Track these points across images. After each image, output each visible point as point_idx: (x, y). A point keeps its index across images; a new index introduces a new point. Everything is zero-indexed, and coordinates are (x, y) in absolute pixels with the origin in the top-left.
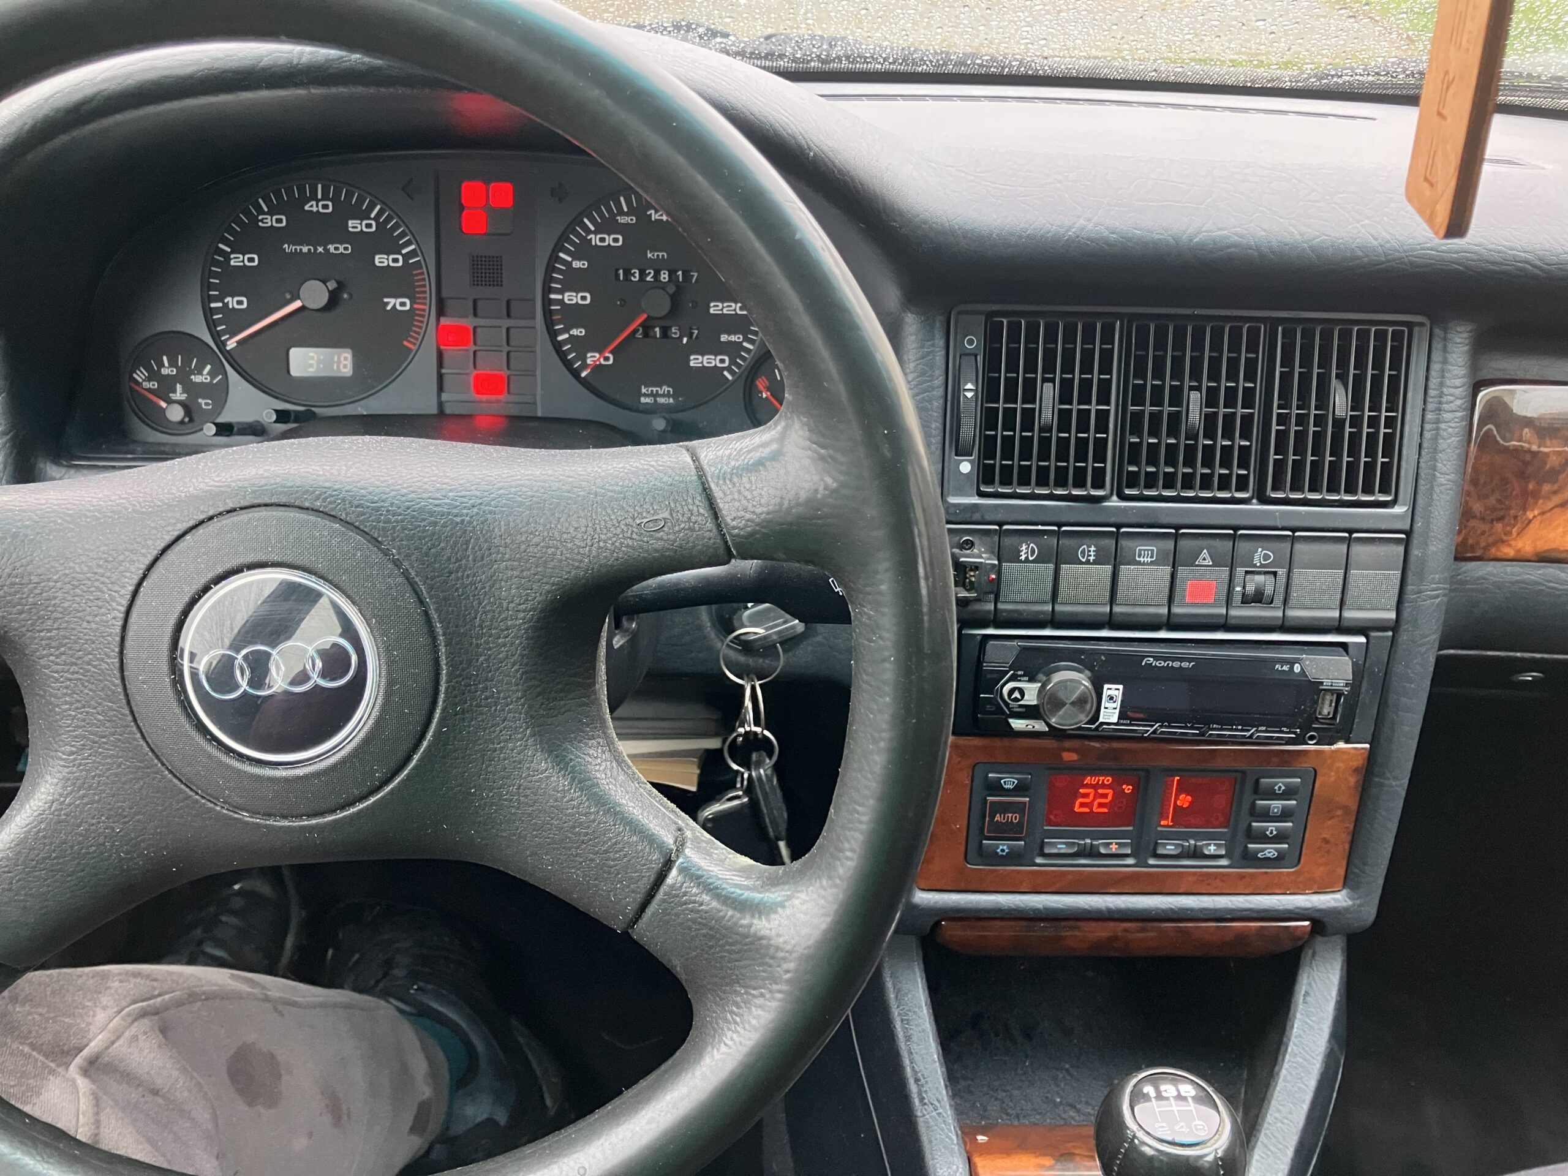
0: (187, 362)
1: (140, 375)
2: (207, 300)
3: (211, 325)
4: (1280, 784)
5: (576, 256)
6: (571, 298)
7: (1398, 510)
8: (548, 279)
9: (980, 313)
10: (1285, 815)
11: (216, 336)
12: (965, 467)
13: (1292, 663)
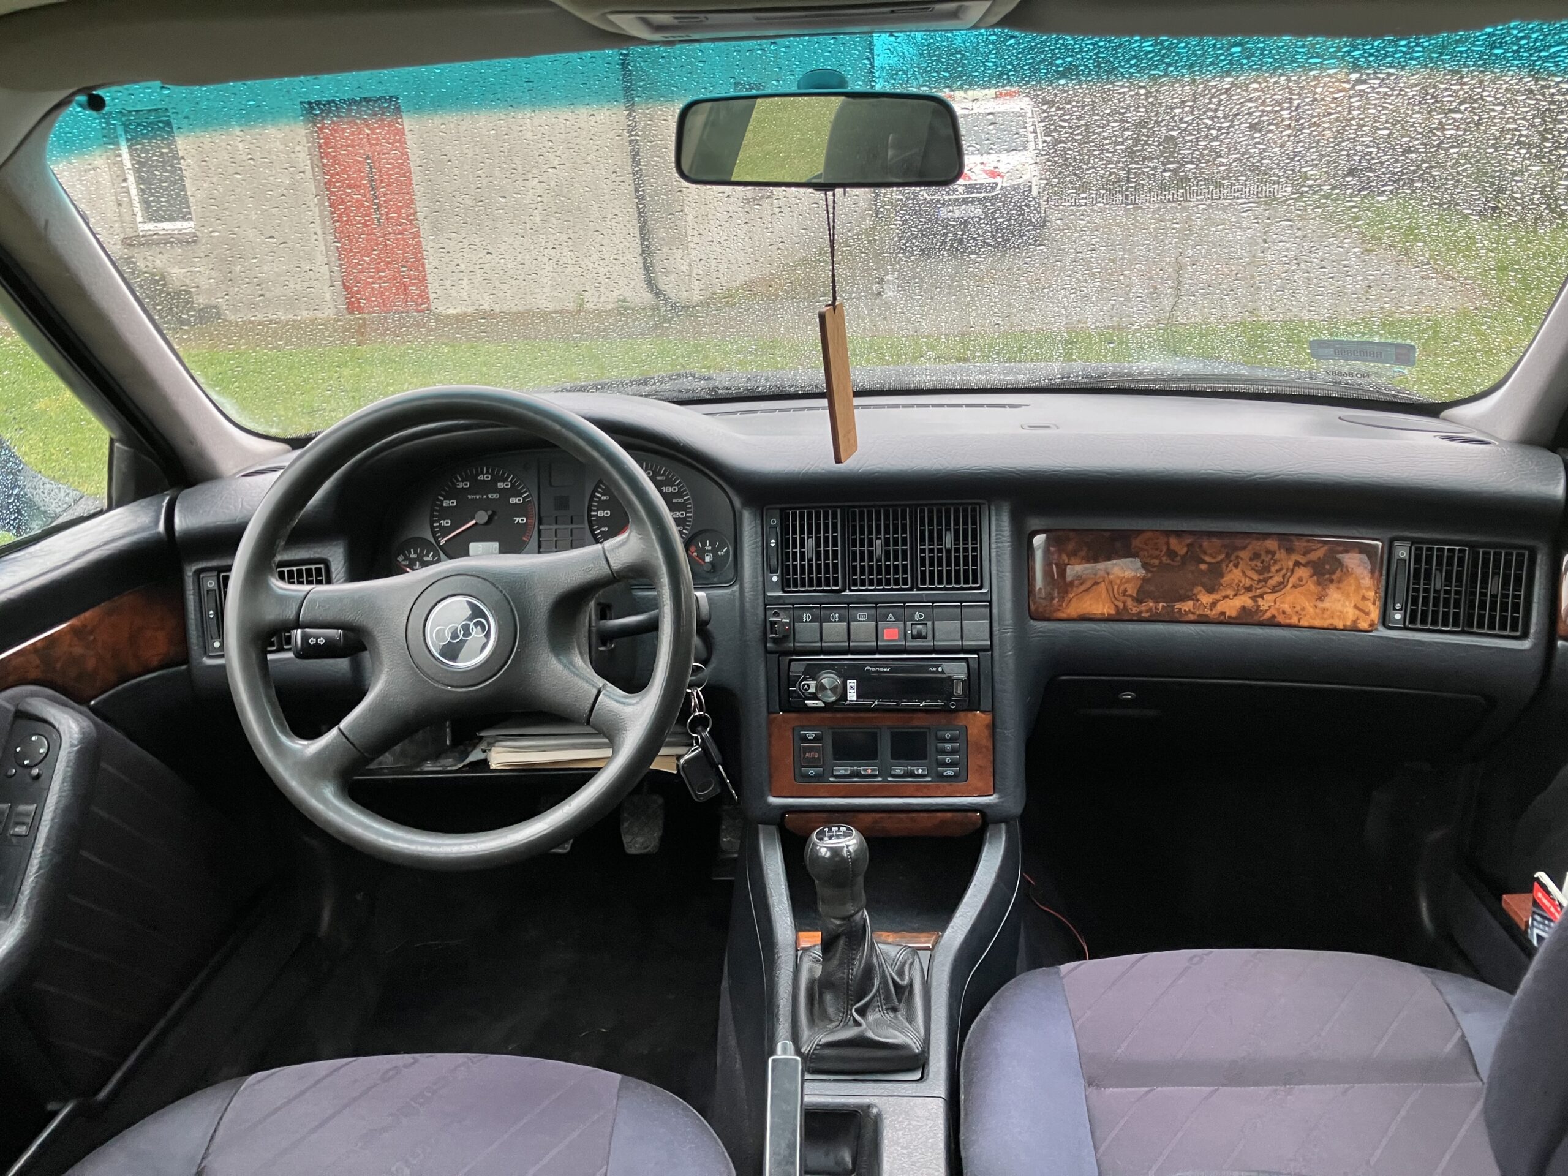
0: (422, 551)
1: (400, 559)
2: (432, 522)
3: (434, 534)
4: (948, 735)
5: (603, 494)
6: (601, 514)
7: (983, 591)
8: (590, 506)
9: (776, 508)
10: (953, 752)
11: (436, 539)
12: (775, 579)
13: (937, 667)
